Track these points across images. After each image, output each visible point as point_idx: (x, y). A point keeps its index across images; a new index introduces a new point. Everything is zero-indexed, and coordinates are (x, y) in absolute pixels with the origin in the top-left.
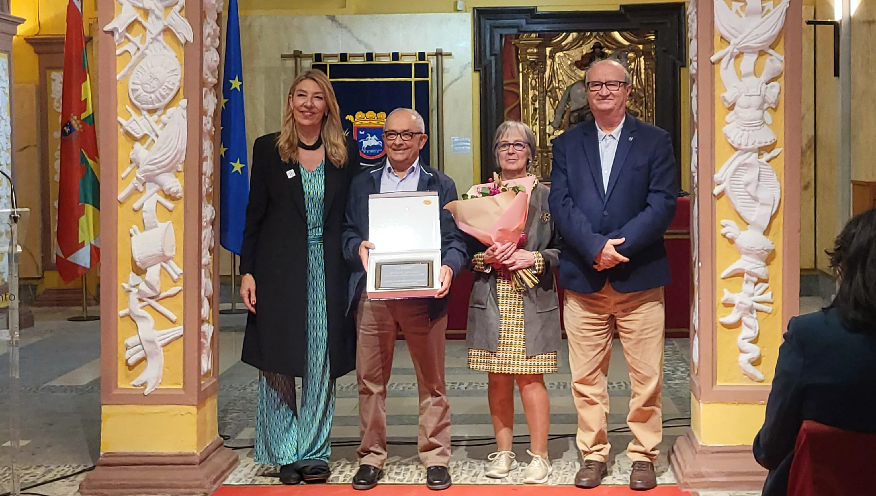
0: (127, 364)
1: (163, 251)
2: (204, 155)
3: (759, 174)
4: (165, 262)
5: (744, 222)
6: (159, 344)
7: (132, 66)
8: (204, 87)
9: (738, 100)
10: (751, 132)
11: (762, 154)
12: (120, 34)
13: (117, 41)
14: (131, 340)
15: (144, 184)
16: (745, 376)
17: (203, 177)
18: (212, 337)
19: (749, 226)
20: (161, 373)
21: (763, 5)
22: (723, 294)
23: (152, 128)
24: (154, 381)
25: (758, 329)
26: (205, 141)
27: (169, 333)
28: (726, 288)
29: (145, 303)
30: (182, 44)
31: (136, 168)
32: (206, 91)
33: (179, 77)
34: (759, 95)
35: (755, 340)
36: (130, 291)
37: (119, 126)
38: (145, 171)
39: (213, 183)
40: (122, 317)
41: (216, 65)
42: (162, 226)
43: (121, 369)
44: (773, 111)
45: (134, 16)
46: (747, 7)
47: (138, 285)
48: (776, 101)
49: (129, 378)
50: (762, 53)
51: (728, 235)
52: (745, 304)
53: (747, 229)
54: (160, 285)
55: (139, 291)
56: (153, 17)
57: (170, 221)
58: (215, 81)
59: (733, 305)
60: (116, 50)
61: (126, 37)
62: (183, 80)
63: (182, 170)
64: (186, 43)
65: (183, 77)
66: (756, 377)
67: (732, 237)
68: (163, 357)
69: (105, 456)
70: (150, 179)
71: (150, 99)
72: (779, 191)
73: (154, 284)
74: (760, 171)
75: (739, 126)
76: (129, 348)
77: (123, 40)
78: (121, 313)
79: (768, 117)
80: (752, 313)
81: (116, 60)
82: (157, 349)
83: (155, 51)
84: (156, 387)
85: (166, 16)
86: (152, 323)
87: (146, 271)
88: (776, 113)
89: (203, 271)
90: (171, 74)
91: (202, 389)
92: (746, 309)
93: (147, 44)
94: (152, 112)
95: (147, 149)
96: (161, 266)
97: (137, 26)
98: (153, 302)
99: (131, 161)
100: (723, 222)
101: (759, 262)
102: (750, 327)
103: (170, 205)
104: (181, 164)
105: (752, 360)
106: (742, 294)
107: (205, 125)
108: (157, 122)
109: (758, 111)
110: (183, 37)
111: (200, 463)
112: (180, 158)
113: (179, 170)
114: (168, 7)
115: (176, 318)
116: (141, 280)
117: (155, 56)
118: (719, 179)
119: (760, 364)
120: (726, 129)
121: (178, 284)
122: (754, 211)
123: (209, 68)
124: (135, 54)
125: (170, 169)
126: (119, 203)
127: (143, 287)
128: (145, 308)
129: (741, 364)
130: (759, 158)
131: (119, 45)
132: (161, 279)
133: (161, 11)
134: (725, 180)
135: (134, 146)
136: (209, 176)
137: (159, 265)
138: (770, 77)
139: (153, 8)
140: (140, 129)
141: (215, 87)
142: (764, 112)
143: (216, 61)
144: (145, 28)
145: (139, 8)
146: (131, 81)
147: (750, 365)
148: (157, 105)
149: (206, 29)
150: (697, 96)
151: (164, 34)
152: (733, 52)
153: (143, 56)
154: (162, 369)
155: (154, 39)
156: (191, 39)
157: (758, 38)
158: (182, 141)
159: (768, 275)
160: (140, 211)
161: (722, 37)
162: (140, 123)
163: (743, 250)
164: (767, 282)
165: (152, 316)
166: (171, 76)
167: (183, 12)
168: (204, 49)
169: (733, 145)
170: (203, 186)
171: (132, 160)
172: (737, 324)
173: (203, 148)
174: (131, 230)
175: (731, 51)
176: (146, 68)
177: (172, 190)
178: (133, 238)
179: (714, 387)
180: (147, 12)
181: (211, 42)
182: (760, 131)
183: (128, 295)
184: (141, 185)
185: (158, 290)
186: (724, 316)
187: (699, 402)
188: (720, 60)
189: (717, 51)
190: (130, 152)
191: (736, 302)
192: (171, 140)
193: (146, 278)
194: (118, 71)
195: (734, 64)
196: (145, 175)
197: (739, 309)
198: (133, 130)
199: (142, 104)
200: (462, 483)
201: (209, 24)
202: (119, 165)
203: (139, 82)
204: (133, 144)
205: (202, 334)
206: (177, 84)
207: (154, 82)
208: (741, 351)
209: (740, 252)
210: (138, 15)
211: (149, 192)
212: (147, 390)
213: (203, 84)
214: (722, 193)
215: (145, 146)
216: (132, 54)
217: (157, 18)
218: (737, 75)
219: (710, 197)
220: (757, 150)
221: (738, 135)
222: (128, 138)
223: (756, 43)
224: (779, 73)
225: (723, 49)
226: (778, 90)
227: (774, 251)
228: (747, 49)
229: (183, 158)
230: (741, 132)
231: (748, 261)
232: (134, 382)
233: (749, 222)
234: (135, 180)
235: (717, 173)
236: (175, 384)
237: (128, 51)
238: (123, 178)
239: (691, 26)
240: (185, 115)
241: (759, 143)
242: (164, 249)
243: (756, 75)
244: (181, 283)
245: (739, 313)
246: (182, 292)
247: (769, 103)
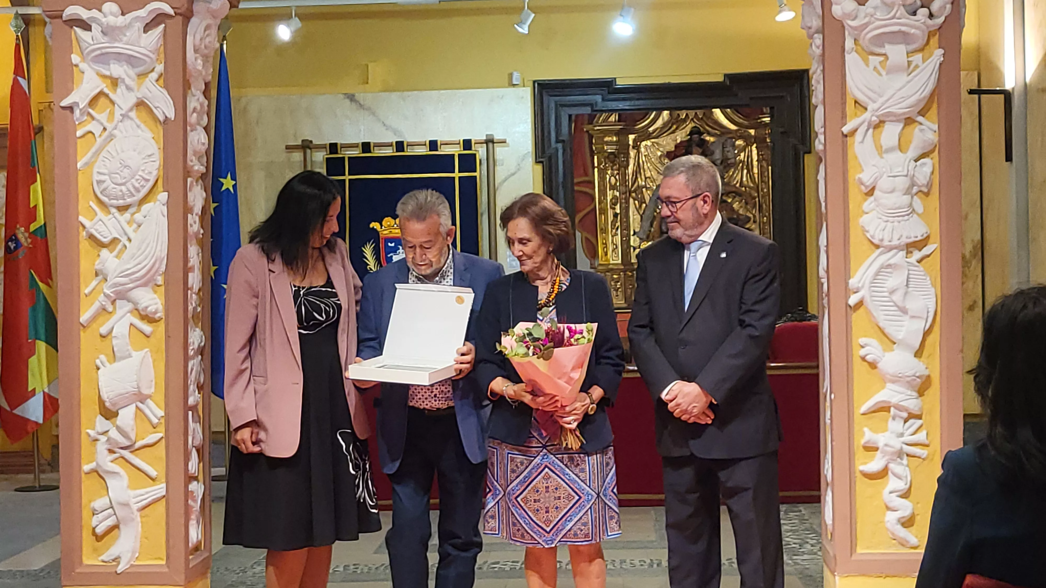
0: (94, 534)
1: (138, 388)
2: (190, 264)
3: (908, 278)
4: (142, 403)
5: (889, 342)
6: (135, 507)
7: (96, 151)
8: (190, 177)
9: (879, 182)
10: (896, 224)
11: (911, 252)
12: (81, 110)
13: (77, 120)
14: (99, 503)
15: (113, 302)
16: (894, 541)
17: (189, 292)
18: (203, 499)
19: (896, 345)
20: (138, 545)
21: (910, 59)
22: (864, 433)
23: (123, 230)
24: (129, 556)
25: (909, 479)
26: (191, 247)
27: (147, 493)
28: (866, 426)
29: (116, 456)
30: (160, 121)
31: (102, 283)
32: (192, 182)
33: (157, 164)
34: (906, 176)
35: (906, 493)
36: (97, 440)
37: (81, 228)
38: (115, 285)
39: (201, 300)
40: (86, 473)
41: (202, 148)
42: (137, 356)
43: (87, 539)
44: (923, 196)
45: (98, 87)
46: (888, 62)
47: (107, 431)
48: (928, 183)
49: (97, 552)
50: (909, 121)
51: (868, 358)
52: (892, 447)
53: (893, 350)
54: (135, 432)
55: (108, 440)
56: (123, 87)
57: (147, 350)
58: (202, 170)
59: (877, 449)
60: (75, 131)
61: (89, 114)
62: (162, 167)
63: (163, 283)
64: (165, 121)
65: (162, 164)
66: (908, 542)
67: (875, 360)
68: (140, 524)
70: (121, 296)
71: (121, 193)
72: (935, 299)
73: (128, 429)
74: (909, 274)
75: (880, 216)
76: (97, 512)
77: (86, 118)
78: (86, 468)
79: (918, 204)
80: (902, 459)
81: (76, 143)
82: (133, 513)
83: (126, 131)
84: (132, 563)
85: (140, 85)
86: (125, 481)
87: (118, 414)
88: (929, 198)
89: (190, 415)
90: (145, 161)
91: (191, 566)
92: (893, 454)
93: (115, 122)
94: (122, 209)
95: (117, 257)
96: (137, 406)
97: (102, 100)
98: (126, 453)
99: (96, 272)
100: (862, 341)
101: (909, 392)
102: (899, 478)
103: (147, 328)
104: (160, 275)
105: (903, 520)
106: (887, 434)
107: (191, 226)
108: (128, 223)
109: (905, 196)
110: (161, 112)
112: (159, 268)
113: (158, 283)
114: (142, 75)
115: (156, 474)
116: (112, 426)
117: (126, 137)
118: (856, 286)
119: (912, 525)
120: (864, 220)
121: (158, 429)
122: (902, 326)
123: (195, 153)
124: (100, 135)
125: (147, 282)
126: (82, 328)
127: (114, 433)
128: (117, 461)
129: (888, 525)
130: (907, 258)
131: (79, 124)
132: (136, 424)
133: (133, 80)
134: (863, 287)
135: (100, 254)
136: (197, 291)
137: (134, 405)
138: (920, 152)
139: (124, 76)
140: (108, 231)
141: (203, 177)
142: (912, 197)
143: (203, 144)
144: (113, 103)
145: (104, 77)
146: (96, 170)
147: (899, 527)
148: (129, 200)
149: (190, 102)
150: (825, 179)
151: (137, 110)
152: (870, 120)
153: (111, 137)
154: (139, 540)
155: (125, 116)
156: (171, 115)
157: (904, 101)
158: (162, 246)
159: (921, 409)
160: (109, 337)
161: (856, 102)
162: (108, 224)
163: (888, 376)
164: (921, 419)
165: (126, 471)
166: (146, 163)
167: (161, 81)
168: (188, 128)
169: (873, 241)
170: (189, 304)
171: (99, 272)
172: (883, 474)
173: (189, 255)
174: (98, 362)
175: (867, 121)
176: (114, 154)
177: (149, 309)
178: (100, 371)
179: (853, 555)
180: (115, 82)
181: (197, 119)
182: (908, 222)
183: (95, 446)
184: (109, 303)
185: (133, 438)
186: (865, 463)
187: (834, 577)
188: (854, 132)
189: (850, 121)
190: (95, 261)
191: (881, 445)
192: (148, 246)
193: (117, 423)
194: (78, 158)
195: (873, 136)
196: (115, 291)
197: (885, 453)
198: (99, 233)
199: (110, 199)
201: (194, 96)
202: (82, 280)
203: (106, 171)
204: (100, 251)
205: (190, 493)
206: (155, 173)
207: (125, 170)
208: (888, 508)
209: (884, 380)
210: (103, 86)
211: (119, 313)
212: (120, 567)
213: (187, 172)
214: (860, 304)
215: (115, 253)
216: (97, 135)
217: (129, 88)
218: (877, 150)
219: (844, 309)
220: (905, 247)
221: (880, 228)
222: (93, 243)
223: (900, 108)
224: (931, 148)
225: (858, 117)
226: (931, 169)
227: (929, 377)
228: (888, 116)
229: (163, 268)
230: (884, 224)
231: (896, 392)
232: (103, 557)
233: (895, 341)
234: (102, 297)
235: (853, 277)
236: (156, 559)
237: (91, 132)
238: (86, 296)
239: (816, 88)
240: (166, 214)
241: (907, 238)
242: (140, 385)
243: (901, 151)
244: (162, 428)
245: (884, 459)
246: (164, 440)
247: (919, 186)
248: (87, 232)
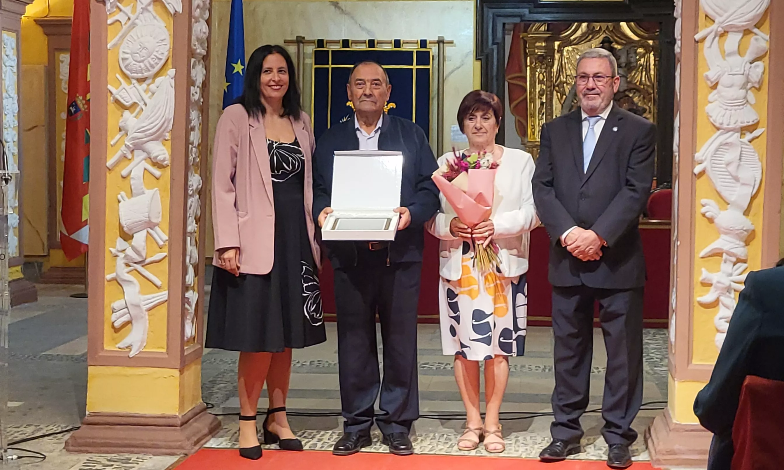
0: (113, 327)
1: (149, 217)
2: (192, 125)
3: (741, 154)
4: (152, 229)
5: (724, 202)
6: (145, 308)
7: (122, 35)
8: (193, 57)
9: (721, 79)
10: (733, 112)
11: (745, 134)
12: (111, 3)
13: (109, 10)
14: (117, 304)
15: (132, 152)
17: (190, 146)
18: (197, 303)
19: (729, 206)
20: (146, 337)
22: (701, 273)
23: (140, 95)
24: (139, 344)
26: (193, 111)
27: (154, 298)
28: (704, 267)
29: (131, 268)
30: (171, 15)
31: (124, 136)
32: (195, 62)
33: (168, 47)
34: (743, 74)
36: (117, 256)
37: (109, 94)
38: (134, 138)
39: (200, 153)
40: (108, 281)
41: (205, 37)
42: (149, 193)
43: (108, 330)
44: (756, 91)
47: (125, 250)
48: (760, 80)
49: (115, 341)
50: (747, 32)
51: (707, 214)
52: (723, 284)
53: (727, 209)
54: (145, 250)
55: (126, 256)
57: (157, 189)
58: (204, 52)
59: (711, 285)
60: (107, 20)
61: (118, 7)
62: (171, 50)
63: (170, 138)
64: (175, 14)
65: (172, 47)
67: (712, 216)
68: (148, 321)
69: (90, 415)
70: (138, 147)
71: (140, 69)
72: (761, 171)
73: (140, 249)
74: (741, 151)
75: (721, 105)
76: (115, 311)
77: (115, 9)
78: (108, 277)
79: (751, 97)
80: (730, 293)
81: (107, 29)
82: (142, 312)
83: (145, 20)
84: (141, 350)
86: (137, 288)
87: (133, 236)
88: (760, 92)
89: (189, 239)
90: (159, 44)
91: (186, 354)
92: (723, 289)
93: (137, 14)
94: (141, 81)
95: (135, 117)
96: (148, 232)
98: (139, 267)
100: (704, 201)
101: (738, 242)
102: (727, 307)
103: (157, 172)
104: (168, 132)
106: (720, 274)
107: (193, 95)
108: (145, 91)
109: (741, 91)
110: (172, 7)
111: (181, 426)
112: (167, 127)
113: (167, 138)
115: (161, 283)
116: (128, 245)
117: (145, 25)
118: (700, 158)
121: (163, 250)
122: (735, 191)
123: (198, 39)
124: (126, 24)
125: (157, 137)
126: (107, 170)
127: (130, 252)
128: (130, 273)
129: (717, 343)
130: (741, 138)
131: (110, 14)
132: (147, 244)
134: (705, 159)
135: (124, 115)
136: (197, 145)
137: (145, 231)
138: (754, 56)
140: (129, 97)
141: (203, 57)
142: (747, 92)
143: (205, 33)
146: (121, 50)
148: (146, 74)
149: (195, 0)
150: (681, 75)
151: (154, 5)
152: (717, 30)
153: (134, 25)
154: (146, 333)
155: (145, 9)
156: (180, 10)
157: (744, 16)
158: (169, 110)
159: (747, 256)
160: (128, 178)
161: (706, 16)
162: (130, 91)
163: (723, 230)
164: (746, 262)
165: (139, 281)
166: (159, 46)
168: (193, 20)
169: (715, 124)
170: (190, 155)
171: (121, 128)
172: (715, 304)
173: (191, 118)
174: (119, 196)
175: (715, 31)
176: (135, 38)
177: (159, 158)
178: (120, 204)
179: (689, 365)
181: (201, 13)
182: (742, 110)
183: (116, 259)
184: (129, 152)
185: (144, 255)
186: (702, 295)
187: (674, 380)
188: (704, 39)
189: (701, 30)
190: (119, 119)
191: (714, 282)
192: (159, 108)
193: (133, 244)
194: (108, 41)
195: (719, 43)
196: (134, 143)
197: (717, 288)
198: (123, 98)
199: (132, 73)
200: (437, 453)
202: (109, 134)
203: (129, 51)
204: (123, 112)
205: (186, 300)
206: (166, 53)
207: (144, 51)
208: (718, 330)
209: (719, 232)
211: (137, 160)
212: (132, 353)
213: (192, 54)
214: (703, 173)
215: (134, 114)
216: (123, 23)
218: (721, 54)
219: (690, 176)
220: (740, 130)
221: (720, 115)
222: (118, 106)
223: (740, 22)
224: (763, 53)
225: (709, 27)
226: (762, 71)
227: (754, 231)
228: (731, 28)
229: (170, 127)
230: (724, 111)
231: (727, 241)
232: (120, 345)
233: (729, 202)
234: (123, 147)
235: (698, 152)
236: (159, 348)
237: (118, 21)
238: (112, 146)
239: (677, 4)
240: (173, 85)
241: (741, 123)
242: (150, 216)
243: (740, 54)
244: (166, 249)
245: (717, 293)
246: (167, 258)
247: (752, 83)
248: (114, 97)
